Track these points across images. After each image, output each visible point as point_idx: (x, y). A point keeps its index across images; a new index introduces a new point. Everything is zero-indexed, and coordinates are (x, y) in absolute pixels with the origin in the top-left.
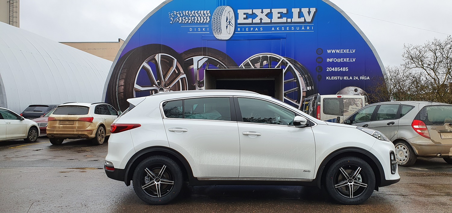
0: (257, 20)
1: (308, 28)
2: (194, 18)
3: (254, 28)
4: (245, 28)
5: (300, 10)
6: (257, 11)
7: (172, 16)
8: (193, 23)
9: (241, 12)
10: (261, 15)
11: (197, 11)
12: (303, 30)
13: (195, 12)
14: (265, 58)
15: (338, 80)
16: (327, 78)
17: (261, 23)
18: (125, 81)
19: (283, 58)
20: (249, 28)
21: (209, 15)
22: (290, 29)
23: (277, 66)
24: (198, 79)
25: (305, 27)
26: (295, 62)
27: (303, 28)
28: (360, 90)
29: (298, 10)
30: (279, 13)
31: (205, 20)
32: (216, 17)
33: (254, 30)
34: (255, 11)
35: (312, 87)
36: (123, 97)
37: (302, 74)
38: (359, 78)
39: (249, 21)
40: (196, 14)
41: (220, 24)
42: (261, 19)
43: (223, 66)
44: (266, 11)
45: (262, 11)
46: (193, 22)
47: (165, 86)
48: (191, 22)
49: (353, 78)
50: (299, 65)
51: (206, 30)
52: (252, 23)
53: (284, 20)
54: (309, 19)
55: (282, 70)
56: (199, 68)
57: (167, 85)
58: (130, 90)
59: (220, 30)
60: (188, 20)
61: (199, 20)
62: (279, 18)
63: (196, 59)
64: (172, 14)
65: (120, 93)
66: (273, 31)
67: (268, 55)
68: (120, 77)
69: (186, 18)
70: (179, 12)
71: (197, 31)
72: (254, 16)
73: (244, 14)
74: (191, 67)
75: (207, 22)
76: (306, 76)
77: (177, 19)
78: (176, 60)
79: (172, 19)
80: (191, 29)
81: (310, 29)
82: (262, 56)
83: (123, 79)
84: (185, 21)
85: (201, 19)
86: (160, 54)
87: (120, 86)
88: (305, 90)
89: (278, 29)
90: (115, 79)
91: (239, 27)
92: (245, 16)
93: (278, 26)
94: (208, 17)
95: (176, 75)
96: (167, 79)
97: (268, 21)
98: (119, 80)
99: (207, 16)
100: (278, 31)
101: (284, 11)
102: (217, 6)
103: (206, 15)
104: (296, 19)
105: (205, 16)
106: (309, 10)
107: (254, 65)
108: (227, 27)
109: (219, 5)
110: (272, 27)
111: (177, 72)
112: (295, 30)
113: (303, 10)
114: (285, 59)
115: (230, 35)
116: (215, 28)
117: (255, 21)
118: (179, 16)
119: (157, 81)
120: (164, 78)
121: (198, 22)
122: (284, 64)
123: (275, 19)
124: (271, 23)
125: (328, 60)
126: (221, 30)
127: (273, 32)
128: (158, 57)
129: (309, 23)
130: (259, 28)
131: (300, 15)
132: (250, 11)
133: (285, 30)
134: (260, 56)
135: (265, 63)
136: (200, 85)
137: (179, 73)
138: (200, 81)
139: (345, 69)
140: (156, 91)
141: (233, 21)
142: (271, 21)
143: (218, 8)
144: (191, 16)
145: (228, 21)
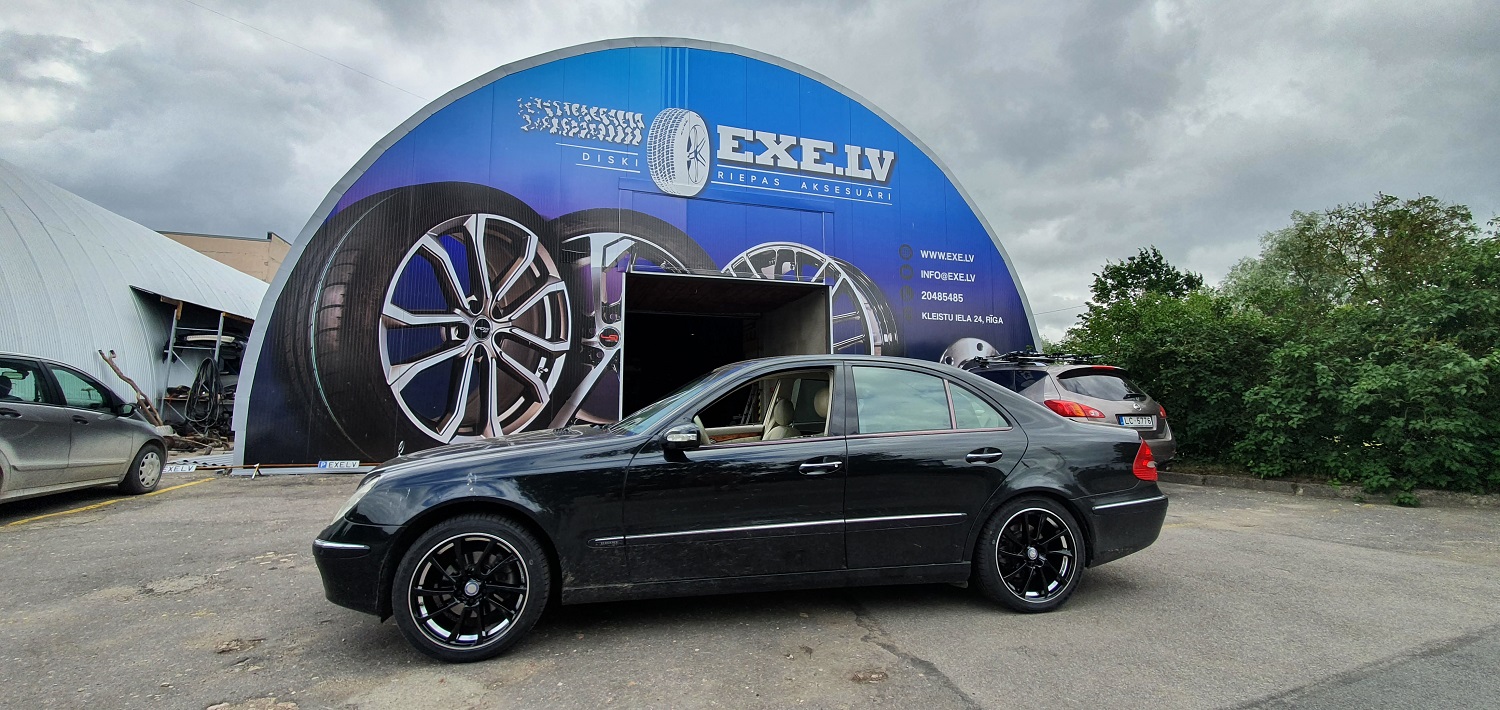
0: (765, 159)
1: (880, 195)
2: (597, 127)
3: (760, 176)
4: (737, 173)
5: (863, 151)
6: (766, 138)
7: (529, 111)
8: (591, 140)
9: (726, 133)
10: (775, 149)
11: (605, 109)
12: (870, 199)
13: (601, 113)
14: (786, 255)
15: (945, 322)
16: (924, 315)
17: (775, 167)
18: (348, 291)
19: (828, 260)
20: (748, 175)
21: (641, 125)
22: (842, 193)
23: (814, 279)
24: (603, 299)
25: (875, 193)
26: (855, 271)
27: (870, 194)
28: (986, 346)
29: (857, 150)
30: (816, 150)
31: (630, 137)
32: (659, 134)
33: (758, 183)
34: (760, 135)
35: (893, 337)
36: (335, 344)
37: (872, 303)
38: (983, 319)
39: (747, 157)
40: (604, 117)
41: (670, 155)
42: (775, 158)
43: (678, 265)
45: (778, 138)
46: (592, 136)
47: (497, 314)
48: (588, 136)
49: (973, 319)
50: (865, 279)
51: (631, 165)
52: (754, 165)
53: (828, 168)
54: (881, 176)
55: (827, 287)
56: (607, 266)
57: (502, 311)
58: (368, 320)
60: (578, 129)
61: (612, 134)
62: (816, 161)
63: (597, 240)
64: (530, 104)
65: (326, 330)
66: (804, 190)
67: (794, 249)
68: (328, 276)
69: (573, 122)
70: (551, 103)
71: (605, 162)
72: (758, 147)
73: (734, 138)
74: (583, 261)
75: (634, 142)
76: (881, 308)
77: (544, 120)
78: (534, 239)
79: (528, 119)
80: (586, 156)
81: (885, 199)
82: (779, 248)
83: (341, 283)
84: (569, 131)
85: (616, 133)
86: (483, 217)
87: (328, 307)
88: (879, 342)
89: (814, 187)
90: (310, 283)
91: (722, 169)
92: (736, 144)
93: (816, 181)
94: (637, 132)
95: (533, 282)
96: (502, 293)
97: (793, 164)
98: (326, 286)
99: (634, 129)
100: (815, 192)
101: (829, 147)
102: (663, 103)
103: (633, 125)
104: (853, 170)
105: (629, 126)
106: (881, 154)
107: (759, 271)
108: (689, 163)
109: (670, 104)
110: (801, 181)
111: (537, 274)
112: (853, 195)
113: (868, 151)
114: (833, 262)
115: (696, 186)
116: (657, 162)
117: (760, 160)
118: (551, 115)
119: (470, 299)
120: (494, 291)
121: (609, 139)
122: (833, 275)
123: (809, 163)
124: (799, 171)
125: (924, 274)
126: (673, 168)
127: (803, 192)
128: (476, 225)
129: (881, 183)
130: (771, 178)
131: (863, 163)
132: (748, 135)
133: (832, 192)
134: (774, 248)
135: (787, 266)
136: (609, 315)
137: (545, 275)
138: (608, 304)
139: (957, 298)
140: (463, 329)
141: (705, 152)
142: (799, 165)
143: (664, 111)
144: (588, 118)
145: (692, 150)
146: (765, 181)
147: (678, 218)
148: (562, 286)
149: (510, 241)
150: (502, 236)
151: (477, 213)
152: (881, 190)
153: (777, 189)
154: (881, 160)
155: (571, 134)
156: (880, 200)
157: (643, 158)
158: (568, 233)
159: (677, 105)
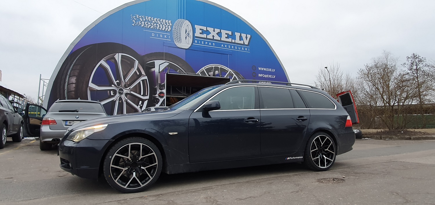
0: (210, 37)
1: (246, 49)
2: (157, 25)
3: (208, 42)
5: (241, 35)
6: (210, 29)
7: (135, 19)
9: (198, 28)
10: (213, 33)
11: (159, 19)
12: (243, 50)
13: (158, 20)
14: (217, 69)
17: (213, 39)
18: (77, 79)
20: (205, 42)
21: (171, 24)
22: (234, 48)
23: (225, 76)
24: (159, 82)
25: (244, 48)
26: (238, 74)
27: (243, 49)
29: (239, 34)
30: (226, 34)
32: (176, 28)
33: (208, 44)
34: (209, 29)
36: (73, 96)
39: (204, 36)
40: (159, 21)
41: (180, 35)
42: (213, 36)
43: (183, 71)
44: (217, 31)
45: (214, 30)
47: (126, 87)
51: (167, 38)
53: (230, 40)
55: (229, 79)
56: (160, 71)
57: (127, 86)
58: (84, 88)
59: (180, 40)
60: (150, 25)
61: (161, 27)
62: (226, 38)
63: (157, 63)
64: (135, 17)
65: (70, 91)
66: (222, 47)
67: (219, 66)
68: (70, 73)
69: (149, 23)
70: (142, 16)
71: (159, 37)
72: (208, 33)
73: (200, 29)
74: (153, 70)
75: (169, 30)
77: (139, 22)
78: (137, 62)
79: (134, 22)
80: (153, 35)
83: (75, 76)
84: (147, 26)
85: (163, 27)
86: (120, 54)
89: (226, 46)
91: (196, 40)
92: (201, 31)
93: (226, 44)
95: (137, 76)
96: (127, 80)
97: (219, 39)
98: (70, 77)
99: (168, 26)
100: (226, 48)
102: (178, 18)
104: (238, 41)
105: (167, 25)
106: (247, 36)
107: (208, 74)
108: (186, 37)
109: (180, 18)
110: (221, 44)
111: (138, 74)
112: (238, 49)
114: (231, 71)
115: (188, 45)
116: (176, 37)
118: (142, 20)
119: (117, 81)
120: (124, 79)
121: (160, 29)
122: (231, 75)
123: (224, 39)
124: (221, 41)
125: (260, 75)
128: (118, 57)
129: (246, 45)
130: (212, 43)
131: (241, 38)
132: (204, 28)
133: (231, 48)
135: (217, 72)
136: (161, 87)
137: (141, 74)
140: (115, 92)
141: (191, 34)
142: (221, 39)
143: (178, 20)
144: (153, 22)
145: (187, 33)
146: (210, 44)
148: (146, 78)
149: (129, 62)
150: (127, 61)
151: (118, 53)
152: (246, 47)
153: (214, 47)
154: (246, 38)
156: (246, 51)
157: (171, 36)
158: (148, 60)
159: (182, 18)
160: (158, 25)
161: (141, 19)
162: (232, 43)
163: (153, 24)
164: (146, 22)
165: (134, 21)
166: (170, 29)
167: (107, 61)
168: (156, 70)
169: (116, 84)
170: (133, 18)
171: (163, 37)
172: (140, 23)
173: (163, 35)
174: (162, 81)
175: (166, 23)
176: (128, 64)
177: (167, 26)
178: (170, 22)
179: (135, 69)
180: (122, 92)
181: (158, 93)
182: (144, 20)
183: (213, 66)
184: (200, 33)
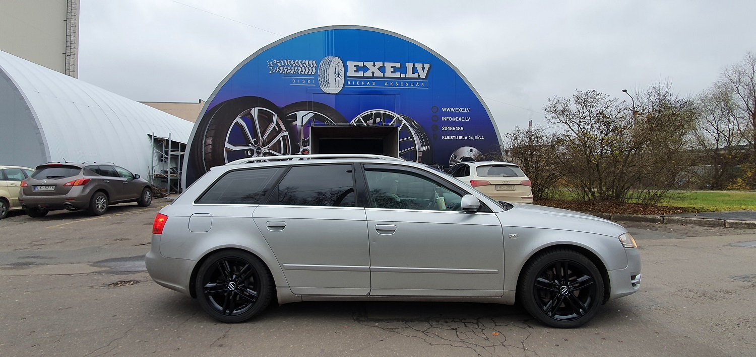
0: (368, 74)
1: (423, 85)
3: (366, 82)
4: (356, 81)
5: (414, 65)
6: (369, 64)
7: (272, 65)
8: (296, 74)
9: (351, 65)
10: (373, 69)
11: (301, 61)
12: (417, 86)
13: (299, 62)
14: (378, 115)
15: (454, 140)
16: (443, 137)
17: (373, 77)
18: (213, 139)
19: (397, 115)
20: (361, 82)
21: (315, 65)
22: (404, 85)
23: (391, 124)
24: (302, 137)
25: (420, 84)
26: (410, 120)
27: (417, 85)
28: (474, 149)
29: (412, 65)
30: (392, 67)
31: (311, 71)
32: (322, 68)
33: (365, 85)
34: (366, 64)
35: (428, 147)
37: (418, 133)
38: (473, 138)
39: (361, 74)
40: (300, 64)
41: (327, 77)
42: (373, 73)
43: (332, 122)
44: (379, 64)
45: (374, 64)
46: (296, 72)
48: (294, 73)
50: (415, 123)
51: (311, 83)
54: (423, 75)
55: (396, 127)
56: (303, 124)
57: (265, 144)
58: (221, 150)
60: (290, 70)
61: (304, 70)
62: (392, 72)
63: (300, 114)
64: (271, 62)
65: (207, 152)
66: (386, 86)
67: (381, 112)
68: (206, 134)
69: (288, 67)
70: (280, 61)
71: (301, 82)
73: (355, 66)
74: (295, 123)
75: (313, 73)
76: (422, 135)
78: (276, 116)
80: (294, 81)
81: (425, 86)
82: (375, 112)
83: (211, 137)
86: (257, 109)
87: (207, 146)
88: (421, 150)
89: (391, 84)
91: (349, 80)
92: (355, 69)
93: (391, 81)
94: (314, 69)
95: (275, 133)
96: (265, 137)
97: (381, 75)
98: (206, 138)
100: (392, 86)
101: (398, 65)
102: (324, 55)
103: (312, 66)
104: (409, 74)
106: (423, 65)
107: (366, 122)
108: (335, 79)
109: (327, 55)
110: (385, 82)
111: (277, 129)
112: (409, 86)
113: (417, 65)
114: (399, 116)
115: (338, 88)
116: (322, 80)
117: (366, 75)
118: (280, 66)
119: (254, 140)
120: (262, 136)
121: (303, 73)
122: (399, 122)
123: (388, 74)
124: (384, 77)
125: (443, 119)
126: (329, 82)
128: (255, 112)
129: (423, 79)
130: (371, 82)
131: (414, 70)
132: (361, 64)
133: (399, 85)
135: (378, 120)
136: (305, 143)
137: (280, 130)
138: (304, 139)
139: (460, 129)
140: (252, 151)
141: (342, 74)
142: (384, 75)
143: (325, 58)
144: (293, 65)
145: (337, 73)
146: (368, 83)
147: (332, 103)
148: (287, 133)
149: (267, 117)
150: (265, 116)
151: (255, 107)
152: (423, 82)
153: (374, 87)
154: (423, 68)
155: (288, 73)
156: (423, 87)
157: (316, 80)
158: (288, 112)
159: (330, 55)
160: (299, 68)
161: (279, 64)
162: (400, 78)
163: (293, 68)
164: (285, 67)
165: (271, 68)
166: (314, 71)
167: (243, 118)
168: (298, 123)
169: (253, 143)
170: (270, 64)
171: (306, 82)
172: (278, 69)
173: (306, 80)
174: (306, 135)
175: (309, 65)
176: (266, 119)
177: (310, 68)
178: (314, 62)
179: (274, 124)
180: (260, 151)
181: (301, 150)
182: (283, 65)
183: (372, 112)
184: (355, 71)
